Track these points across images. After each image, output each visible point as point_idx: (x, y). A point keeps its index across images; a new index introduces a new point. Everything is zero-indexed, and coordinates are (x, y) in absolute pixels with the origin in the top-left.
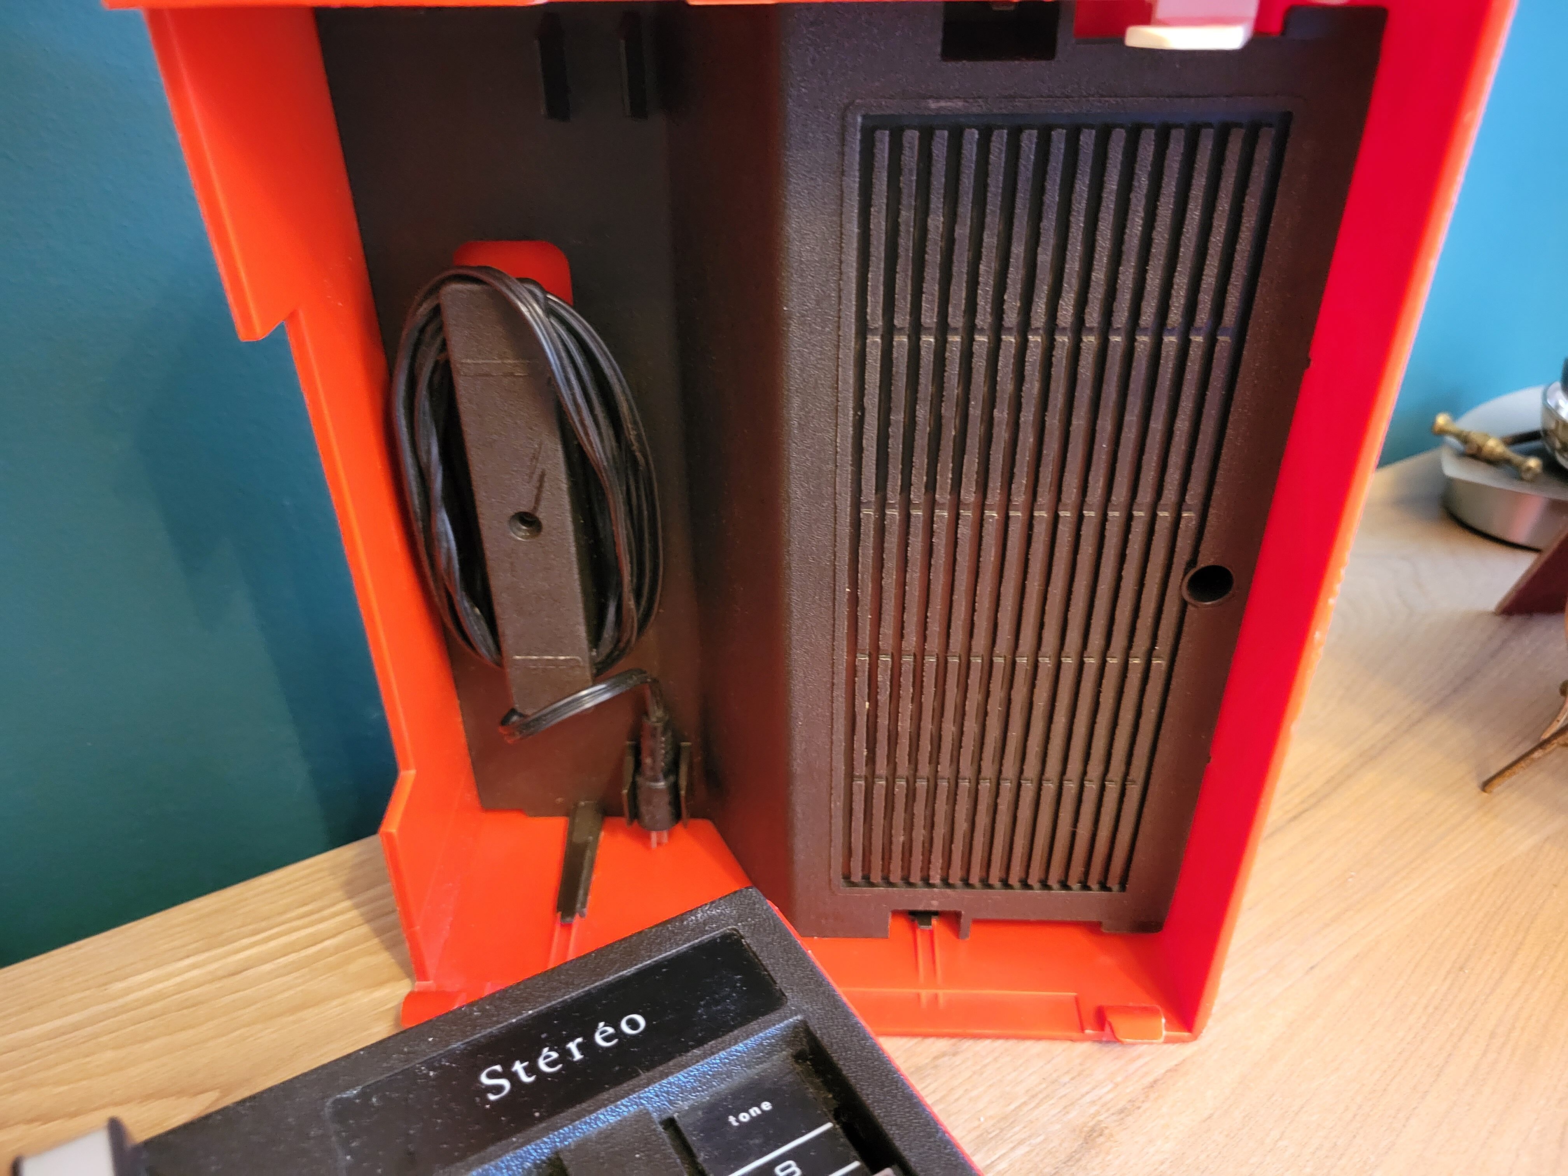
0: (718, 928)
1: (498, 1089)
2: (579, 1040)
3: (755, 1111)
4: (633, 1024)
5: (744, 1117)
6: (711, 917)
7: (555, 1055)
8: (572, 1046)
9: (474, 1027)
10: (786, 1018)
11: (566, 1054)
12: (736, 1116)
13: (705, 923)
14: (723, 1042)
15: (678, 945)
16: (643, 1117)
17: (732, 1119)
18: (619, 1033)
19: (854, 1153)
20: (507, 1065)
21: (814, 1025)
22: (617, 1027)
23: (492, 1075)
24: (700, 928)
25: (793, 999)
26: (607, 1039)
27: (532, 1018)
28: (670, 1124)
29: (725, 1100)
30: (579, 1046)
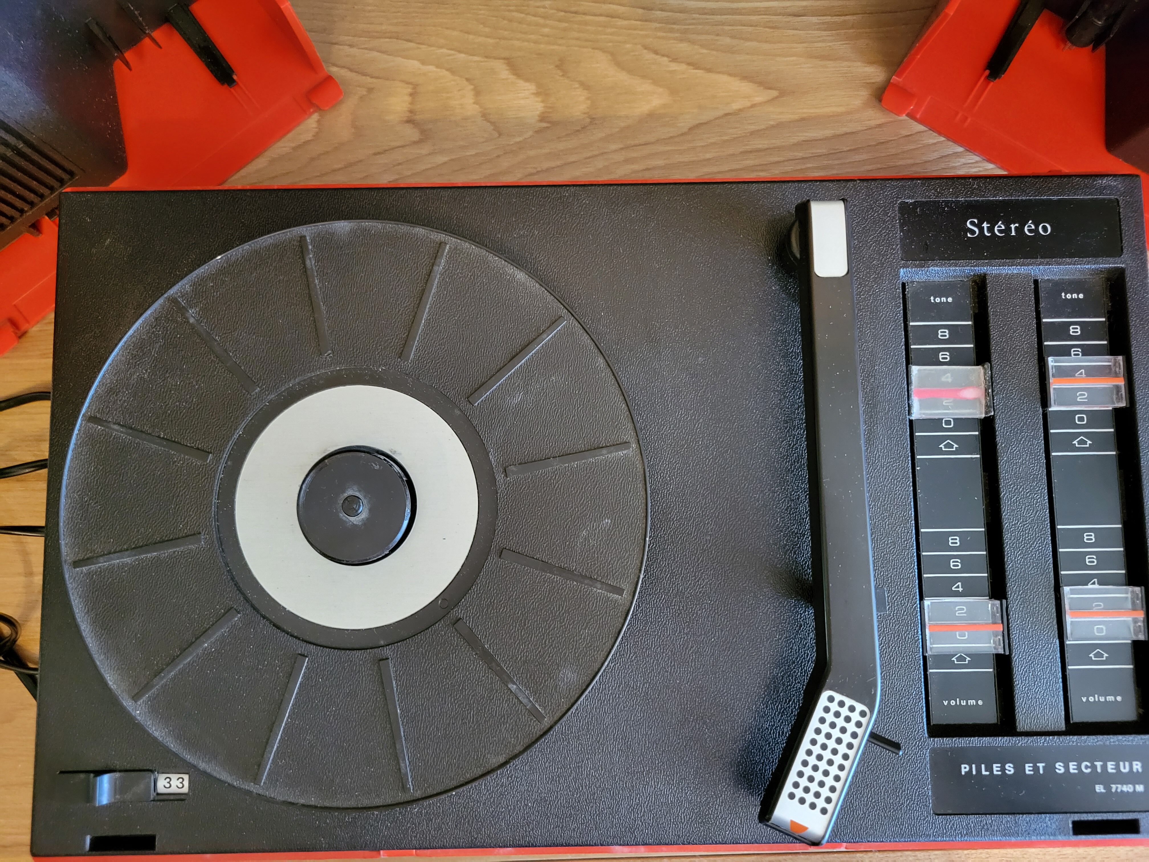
0: (1110, 194)
1: (973, 232)
2: (1017, 225)
3: (1075, 296)
4: (1045, 229)
5: (1069, 296)
6: (1110, 186)
7: (1003, 227)
8: (1013, 226)
9: (972, 193)
10: (1117, 263)
11: (1008, 229)
12: (1066, 294)
13: (1105, 188)
14: (1082, 261)
15: (1085, 195)
16: (1028, 275)
17: (1063, 294)
18: (1036, 230)
19: (1107, 337)
20: (981, 222)
21: (1128, 274)
22: (1037, 227)
23: (972, 223)
24: (1101, 190)
25: (1125, 256)
26: (1030, 231)
27: (1000, 201)
28: (1036, 282)
29: (1065, 283)
30: (1016, 228)
